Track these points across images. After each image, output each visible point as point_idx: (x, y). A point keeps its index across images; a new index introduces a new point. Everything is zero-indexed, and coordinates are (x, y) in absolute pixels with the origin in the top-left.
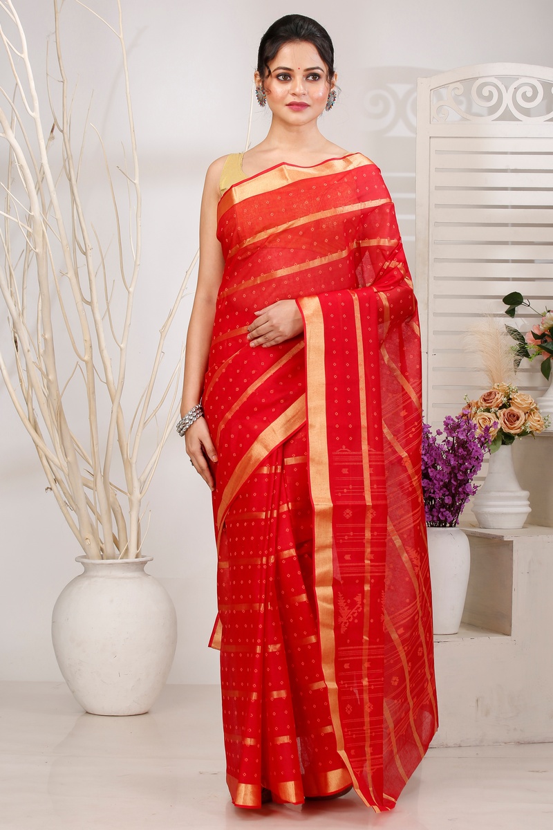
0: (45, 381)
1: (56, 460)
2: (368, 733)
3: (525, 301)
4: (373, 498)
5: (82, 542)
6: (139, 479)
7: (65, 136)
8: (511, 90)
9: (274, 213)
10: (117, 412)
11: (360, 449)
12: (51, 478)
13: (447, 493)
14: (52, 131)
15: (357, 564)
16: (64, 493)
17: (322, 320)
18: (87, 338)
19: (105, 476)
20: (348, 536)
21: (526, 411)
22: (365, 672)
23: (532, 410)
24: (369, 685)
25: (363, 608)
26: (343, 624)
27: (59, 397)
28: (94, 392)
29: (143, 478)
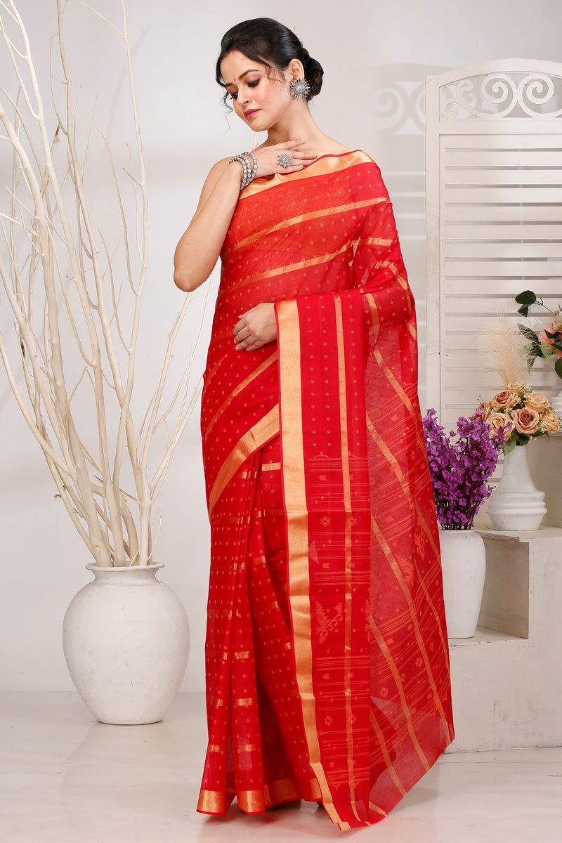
0: (53, 387)
1: (65, 467)
2: (350, 745)
3: (538, 299)
4: (353, 505)
5: (92, 549)
6: (149, 485)
7: (70, 138)
8: (521, 86)
9: (262, 215)
10: (126, 417)
11: (340, 455)
12: (61, 484)
13: (461, 495)
14: (57, 134)
15: (336, 573)
16: (73, 500)
17: (297, 324)
18: (95, 343)
19: (115, 482)
20: (327, 544)
21: (540, 411)
22: (347, 683)
23: (546, 410)
24: (352, 697)
25: (344, 617)
26: (321, 634)
27: (67, 403)
28: (102, 398)
29: (153, 485)
